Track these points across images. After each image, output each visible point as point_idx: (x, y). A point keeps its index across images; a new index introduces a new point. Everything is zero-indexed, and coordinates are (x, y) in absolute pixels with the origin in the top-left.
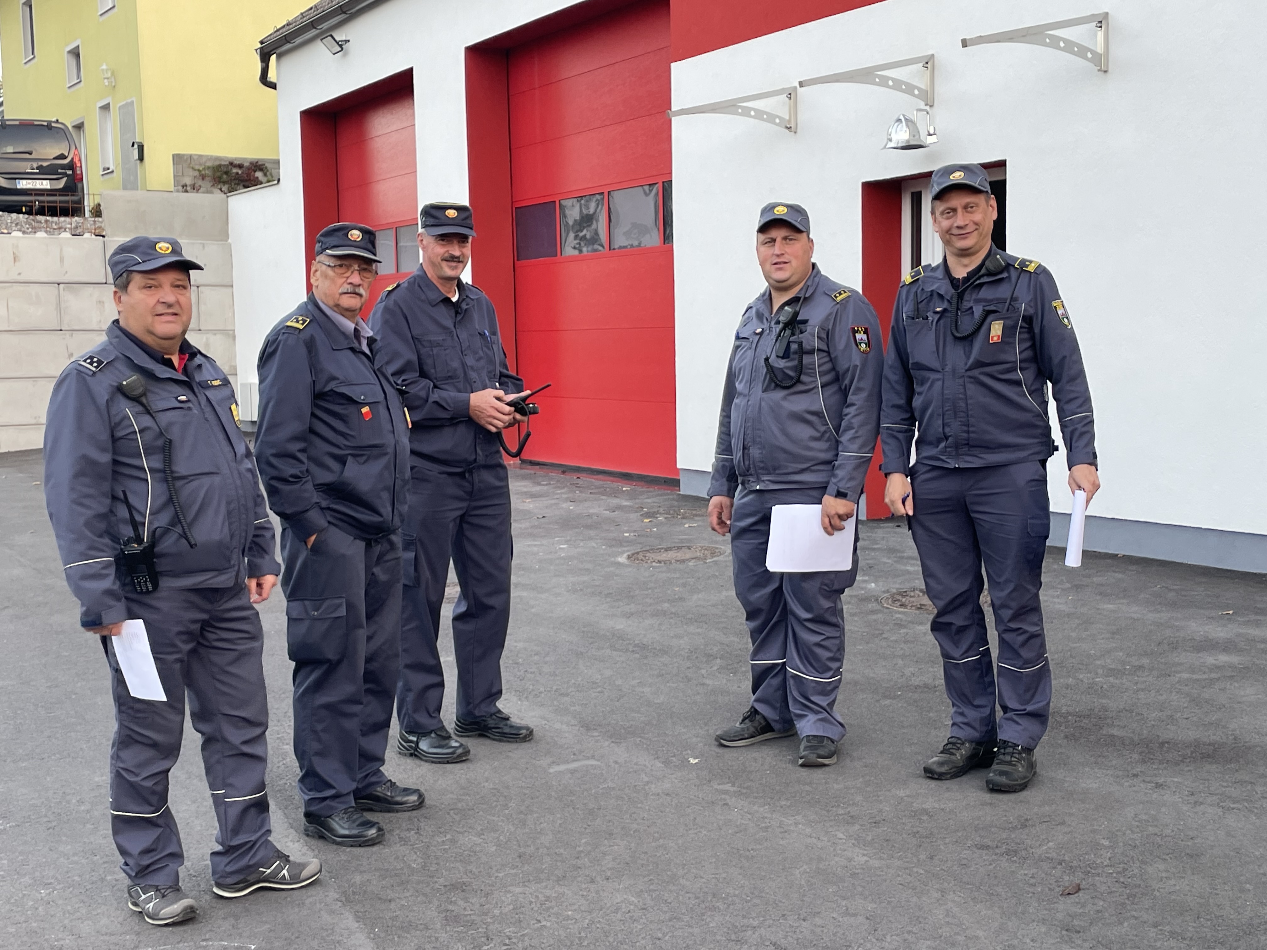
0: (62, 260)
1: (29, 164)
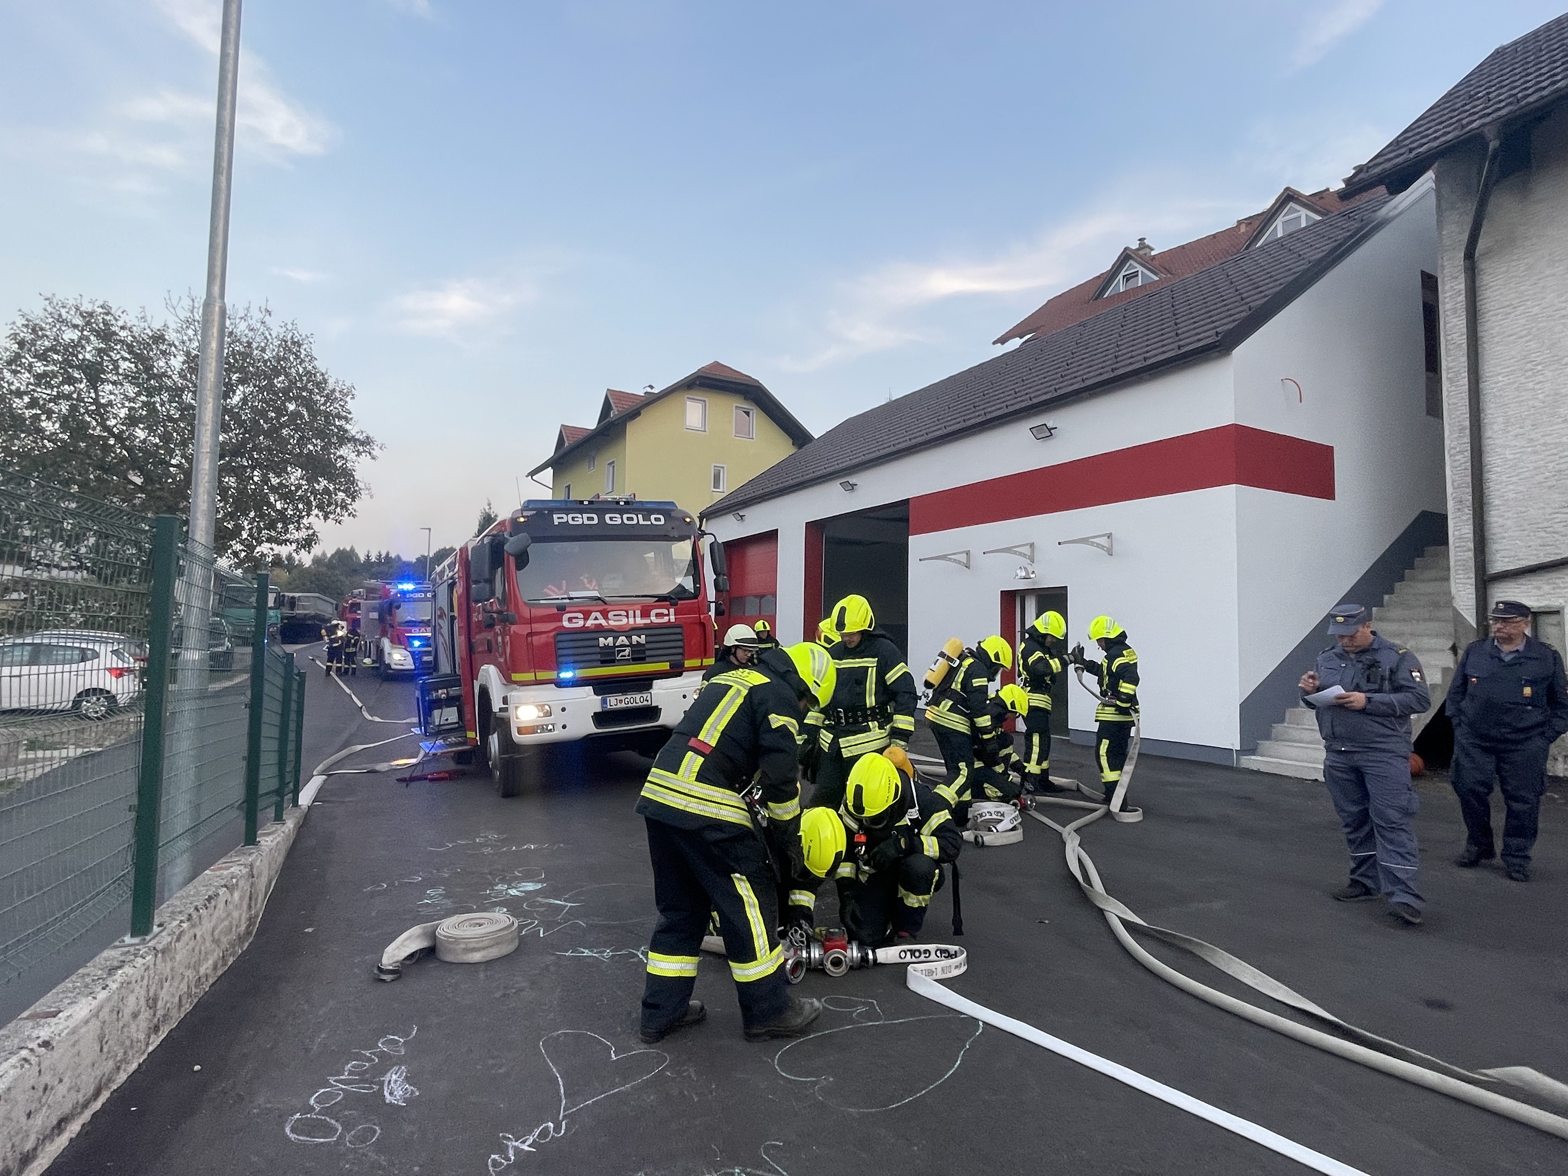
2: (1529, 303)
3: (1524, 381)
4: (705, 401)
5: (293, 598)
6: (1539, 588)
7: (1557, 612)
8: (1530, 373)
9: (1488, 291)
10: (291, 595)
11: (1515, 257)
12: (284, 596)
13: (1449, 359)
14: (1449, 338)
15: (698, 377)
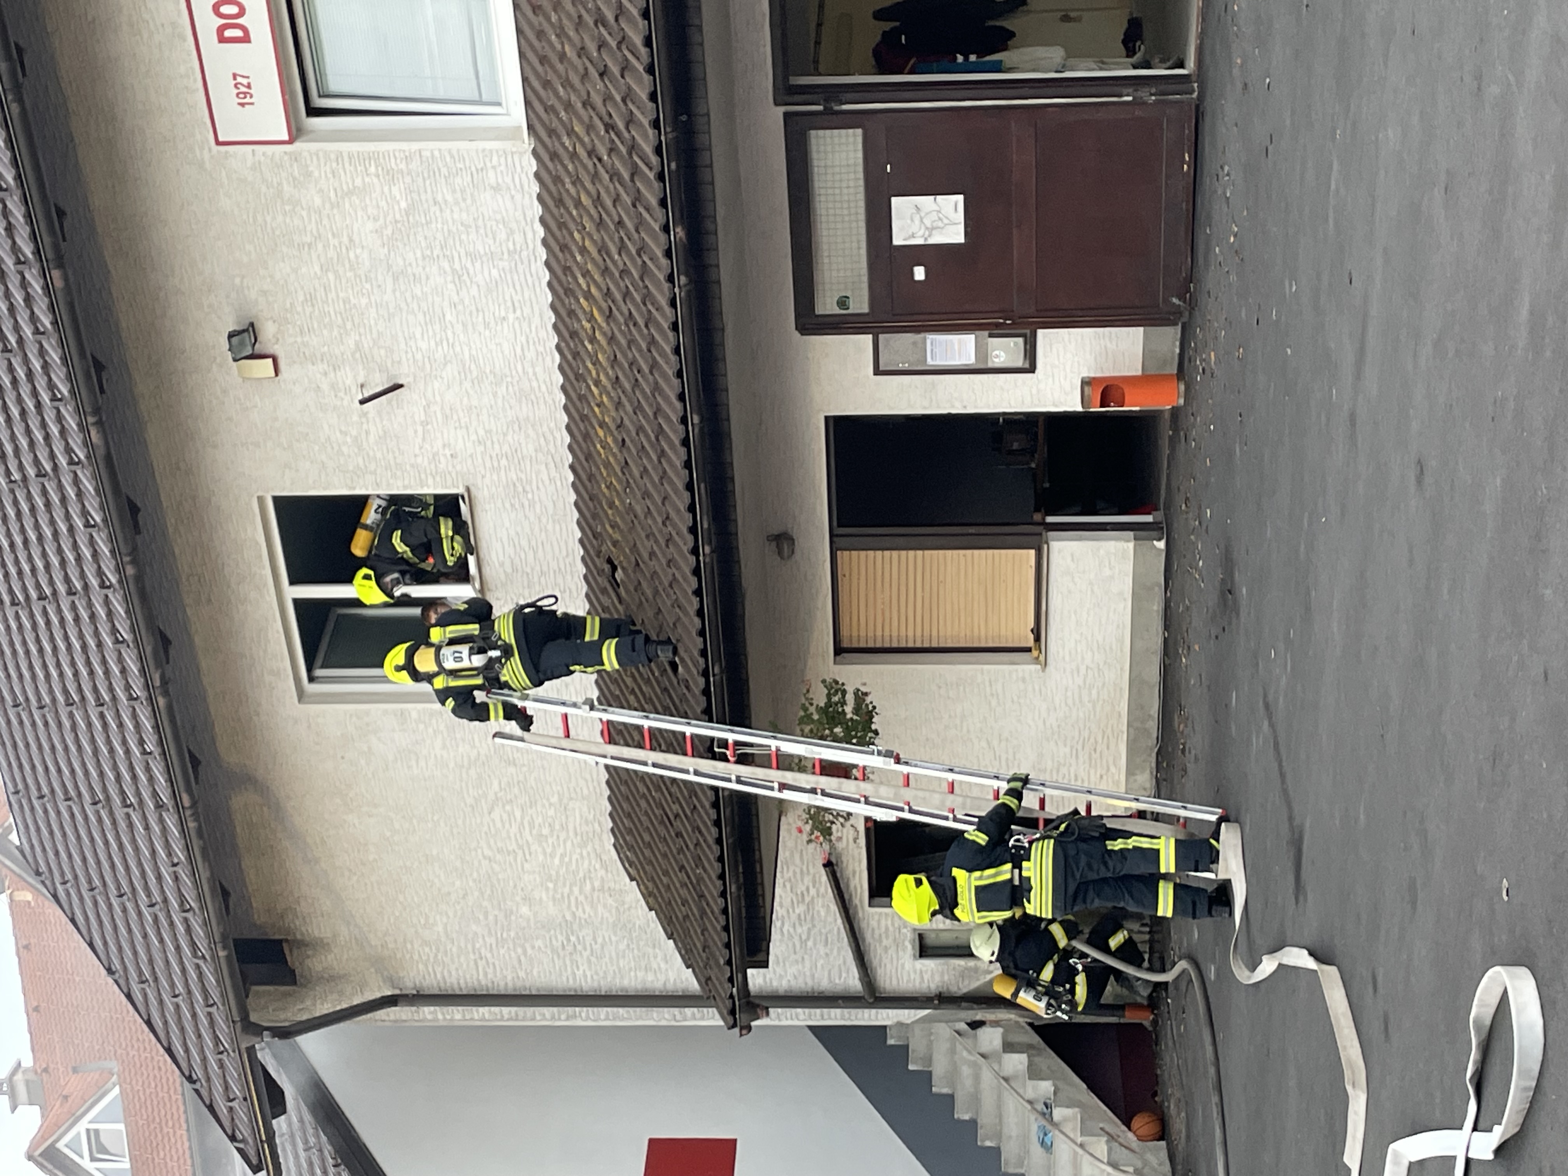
2: (477, 946)
3: (589, 952)
6: (886, 949)
7: (921, 936)
8: (579, 947)
9: (448, 980)
11: (408, 956)
13: (538, 1017)
14: (506, 1016)
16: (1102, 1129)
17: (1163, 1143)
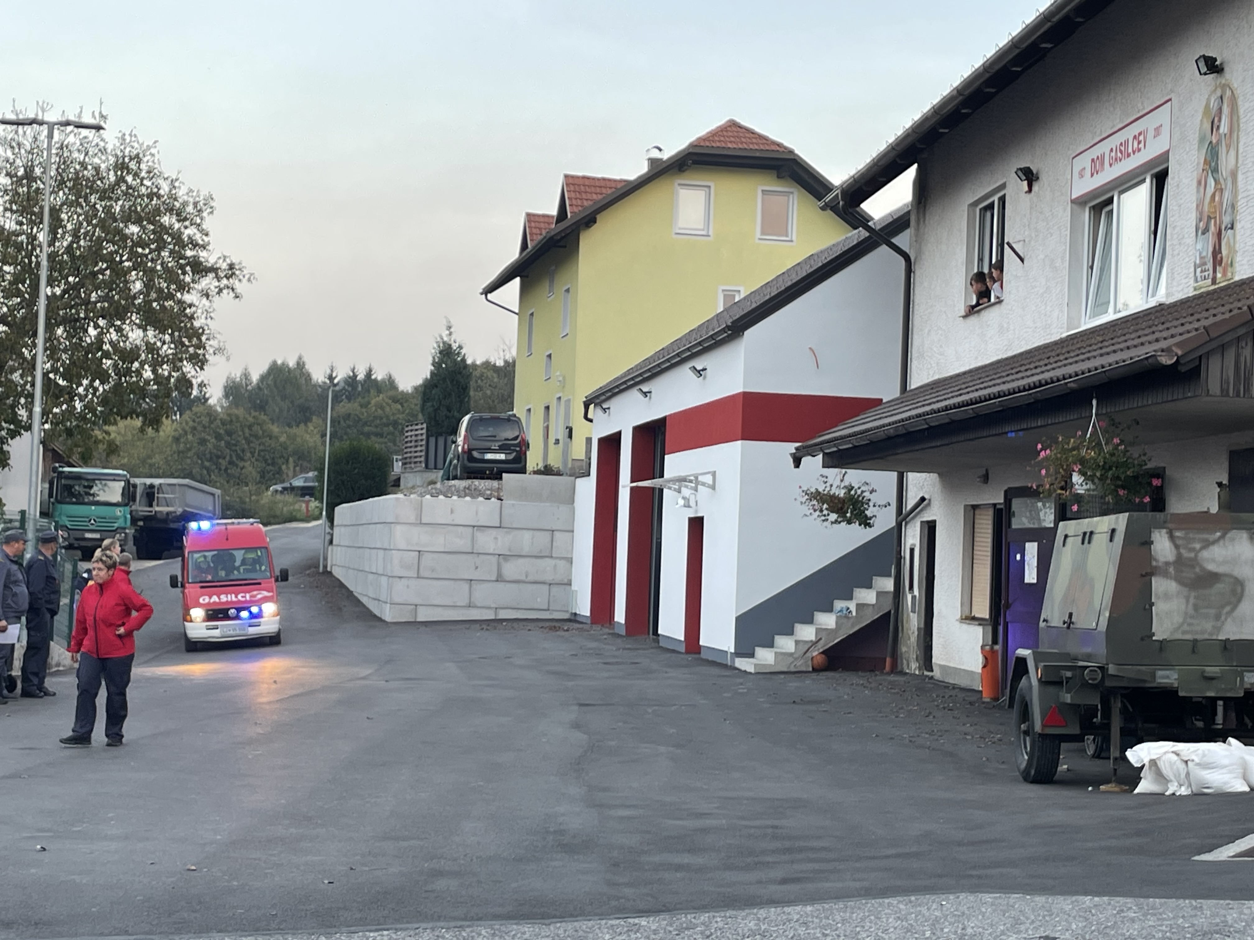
0: (477, 513)
1: (493, 444)
4: (709, 187)
5: (152, 486)
10: (148, 481)
12: (135, 486)
15: (690, 154)
16: (821, 639)
17: (811, 669)
